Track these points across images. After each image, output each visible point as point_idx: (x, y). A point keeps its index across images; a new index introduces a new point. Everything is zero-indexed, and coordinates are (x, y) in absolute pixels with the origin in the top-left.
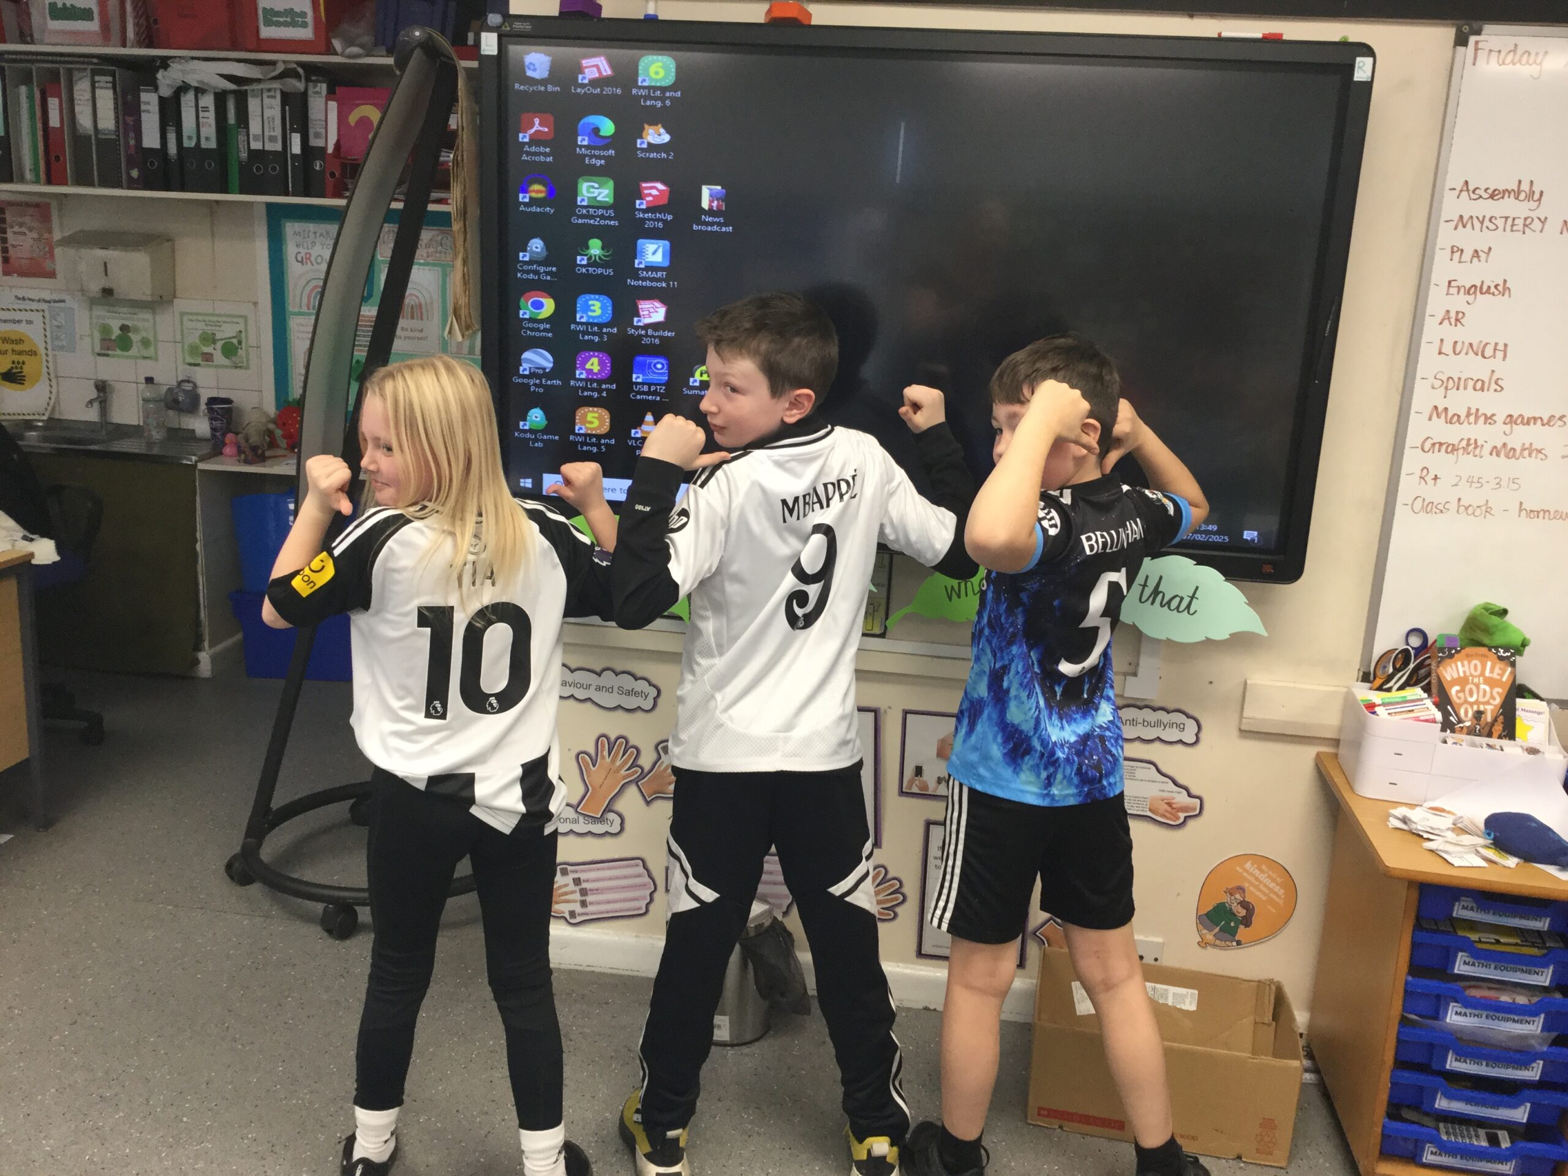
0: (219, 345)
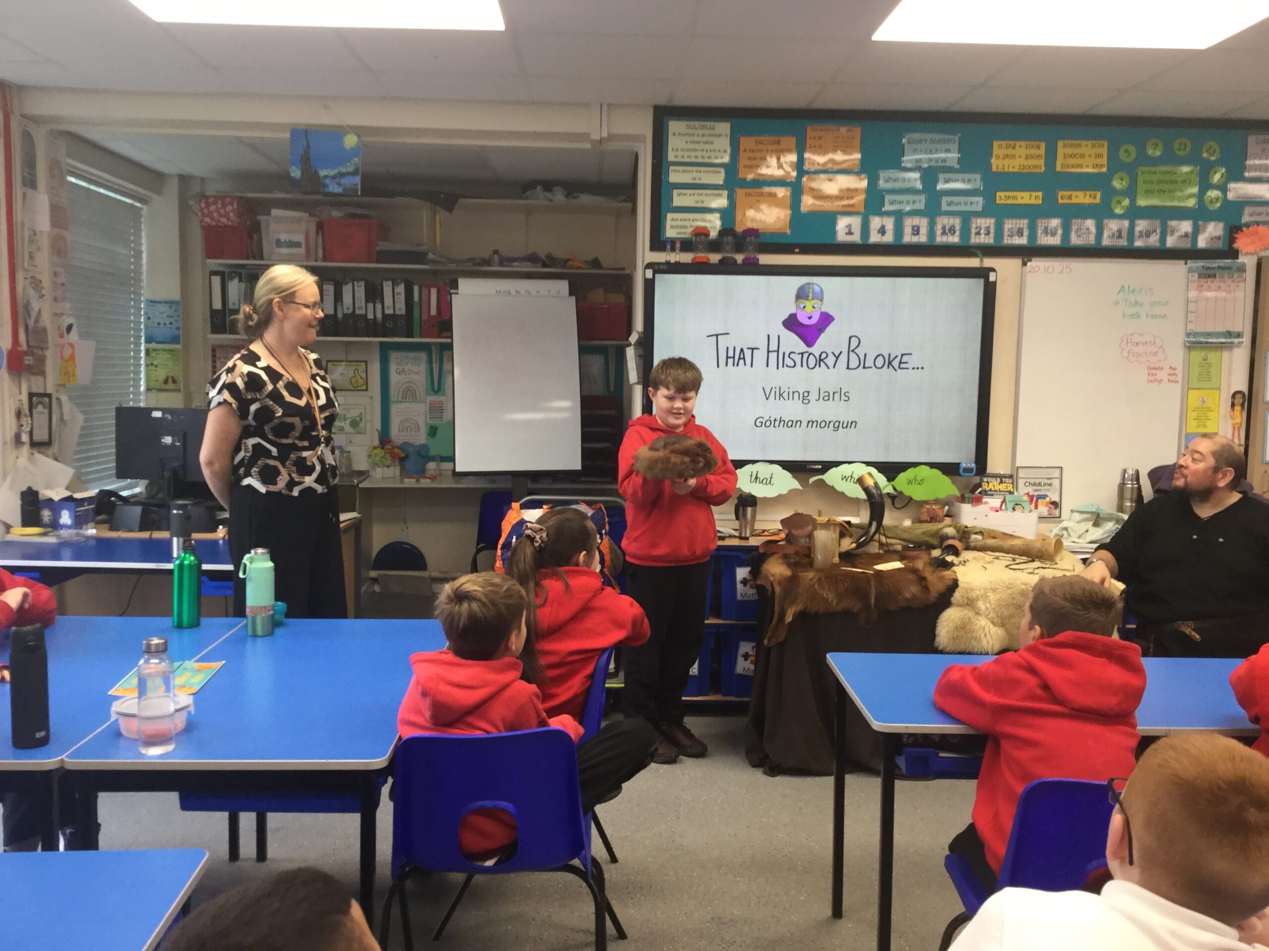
0: (348, 422)
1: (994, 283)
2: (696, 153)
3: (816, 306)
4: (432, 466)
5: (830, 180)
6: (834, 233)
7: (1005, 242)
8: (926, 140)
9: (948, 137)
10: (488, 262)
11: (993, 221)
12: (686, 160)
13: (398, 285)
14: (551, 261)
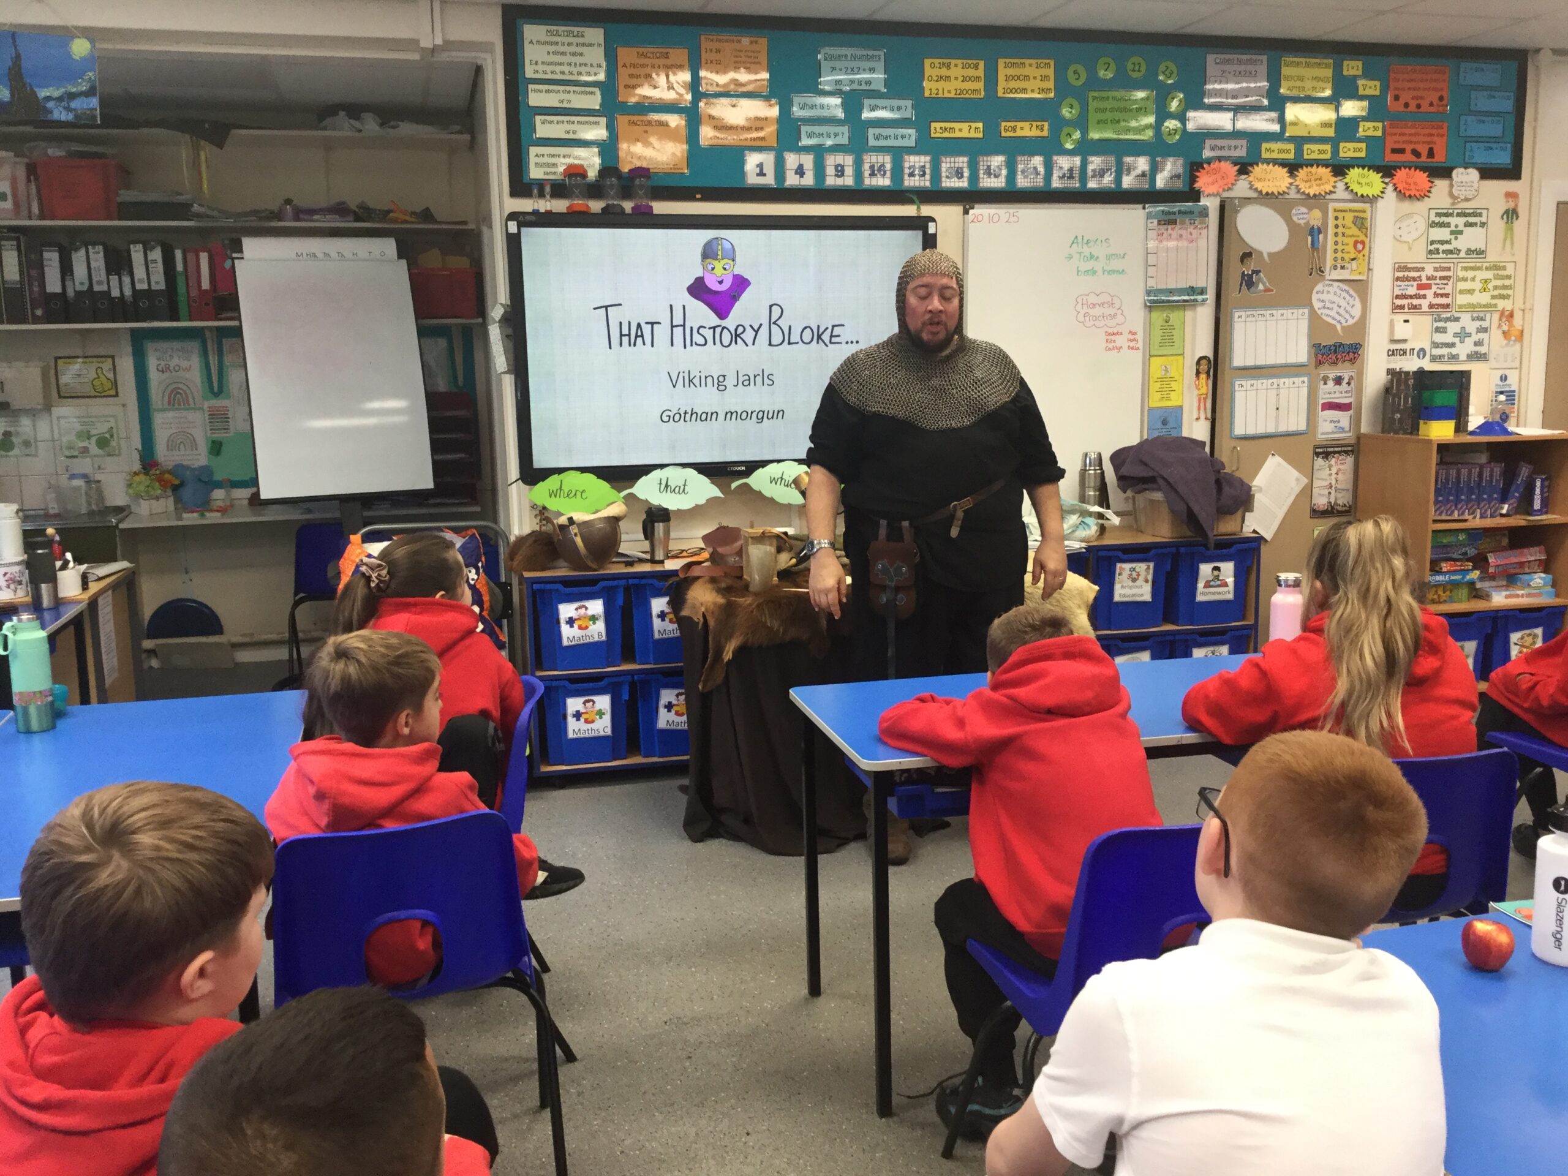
0: (94, 440)
1: (935, 236)
2: (562, 68)
3: (727, 267)
4: (218, 494)
5: (734, 106)
6: (743, 174)
7: (944, 185)
8: (846, 56)
9: (871, 53)
10: (278, 216)
11: (928, 158)
12: (549, 76)
13: (152, 249)
14: (363, 213)
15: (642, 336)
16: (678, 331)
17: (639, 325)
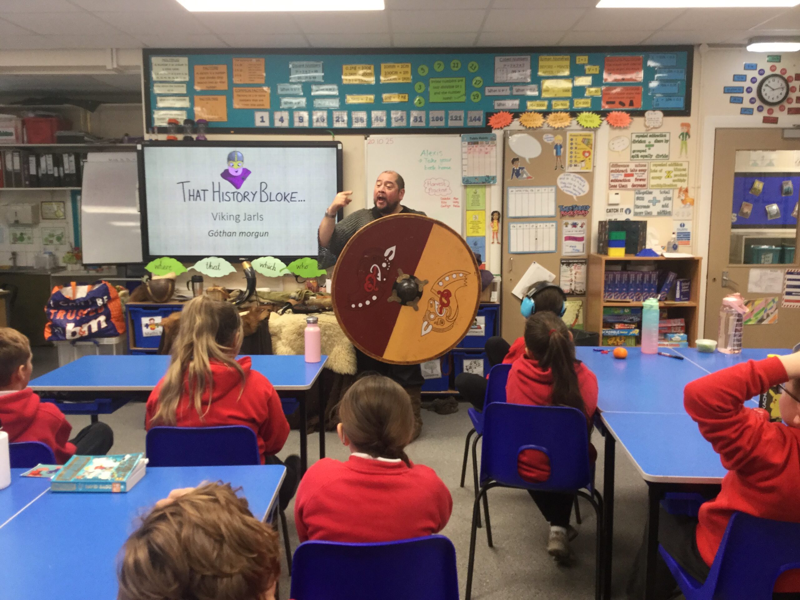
0: (55, 237)
1: (341, 150)
3: (240, 165)
6: (253, 121)
7: (354, 126)
8: (303, 65)
9: (315, 63)
11: (346, 113)
13: (72, 156)
15: (199, 196)
16: (217, 194)
17: (198, 191)
